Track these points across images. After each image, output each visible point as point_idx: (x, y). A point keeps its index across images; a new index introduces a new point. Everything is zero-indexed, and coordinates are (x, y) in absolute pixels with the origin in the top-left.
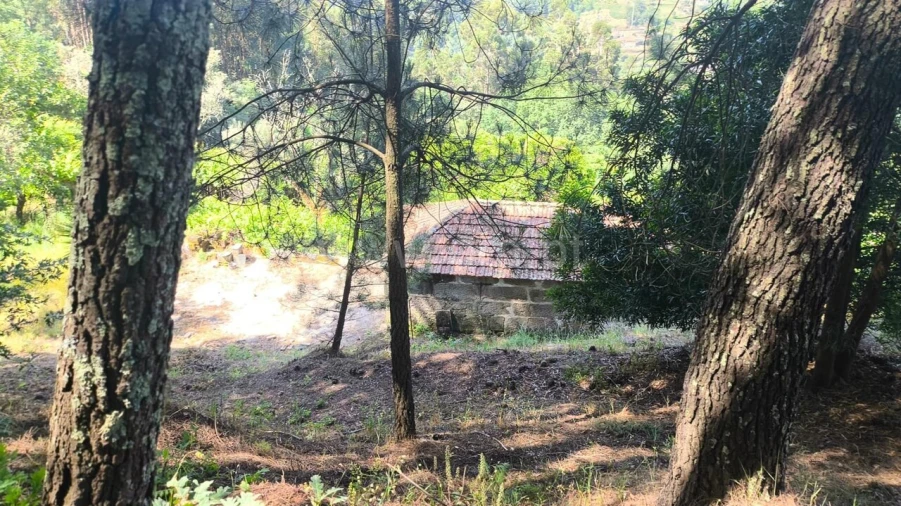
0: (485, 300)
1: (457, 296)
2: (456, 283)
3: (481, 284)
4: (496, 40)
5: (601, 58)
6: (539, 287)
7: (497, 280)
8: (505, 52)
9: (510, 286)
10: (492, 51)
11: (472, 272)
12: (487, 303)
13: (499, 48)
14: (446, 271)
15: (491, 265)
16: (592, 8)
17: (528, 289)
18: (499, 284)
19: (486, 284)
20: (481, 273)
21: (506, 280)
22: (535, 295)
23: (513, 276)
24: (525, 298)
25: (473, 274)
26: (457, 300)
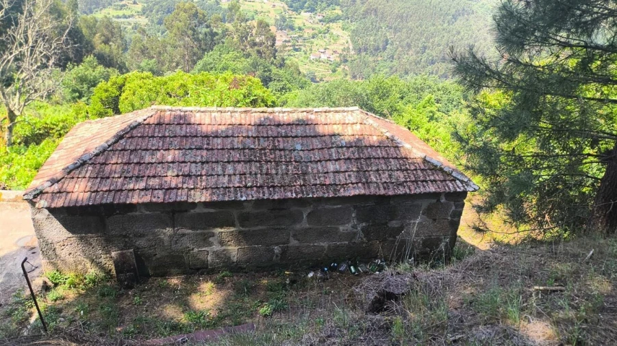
0: (181, 231)
1: (141, 230)
2: (137, 213)
3: (174, 212)
4: (191, 29)
5: (264, 43)
6: (249, 209)
7: (194, 205)
8: (198, 38)
9: (212, 210)
10: (188, 37)
11: (159, 197)
12: (184, 235)
13: (193, 35)
14: (121, 199)
15: (185, 186)
16: (254, 19)
17: (235, 213)
18: (197, 210)
19: (181, 212)
20: (172, 198)
21: (206, 204)
22: (245, 219)
23: (215, 198)
24: (233, 225)
25: (160, 200)
26: (142, 236)
